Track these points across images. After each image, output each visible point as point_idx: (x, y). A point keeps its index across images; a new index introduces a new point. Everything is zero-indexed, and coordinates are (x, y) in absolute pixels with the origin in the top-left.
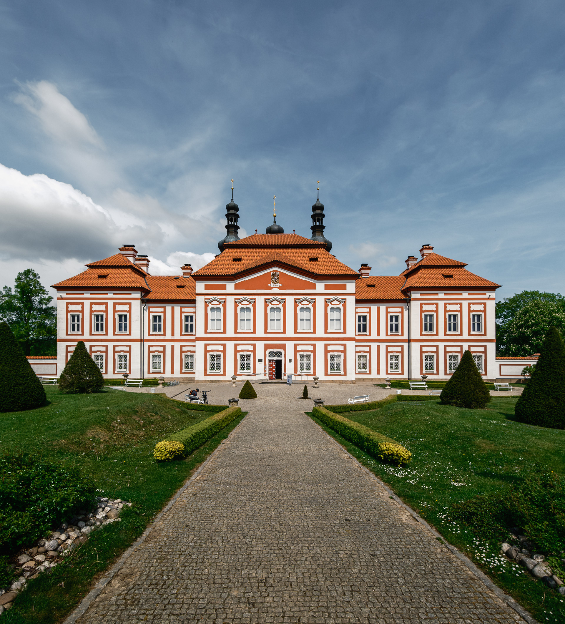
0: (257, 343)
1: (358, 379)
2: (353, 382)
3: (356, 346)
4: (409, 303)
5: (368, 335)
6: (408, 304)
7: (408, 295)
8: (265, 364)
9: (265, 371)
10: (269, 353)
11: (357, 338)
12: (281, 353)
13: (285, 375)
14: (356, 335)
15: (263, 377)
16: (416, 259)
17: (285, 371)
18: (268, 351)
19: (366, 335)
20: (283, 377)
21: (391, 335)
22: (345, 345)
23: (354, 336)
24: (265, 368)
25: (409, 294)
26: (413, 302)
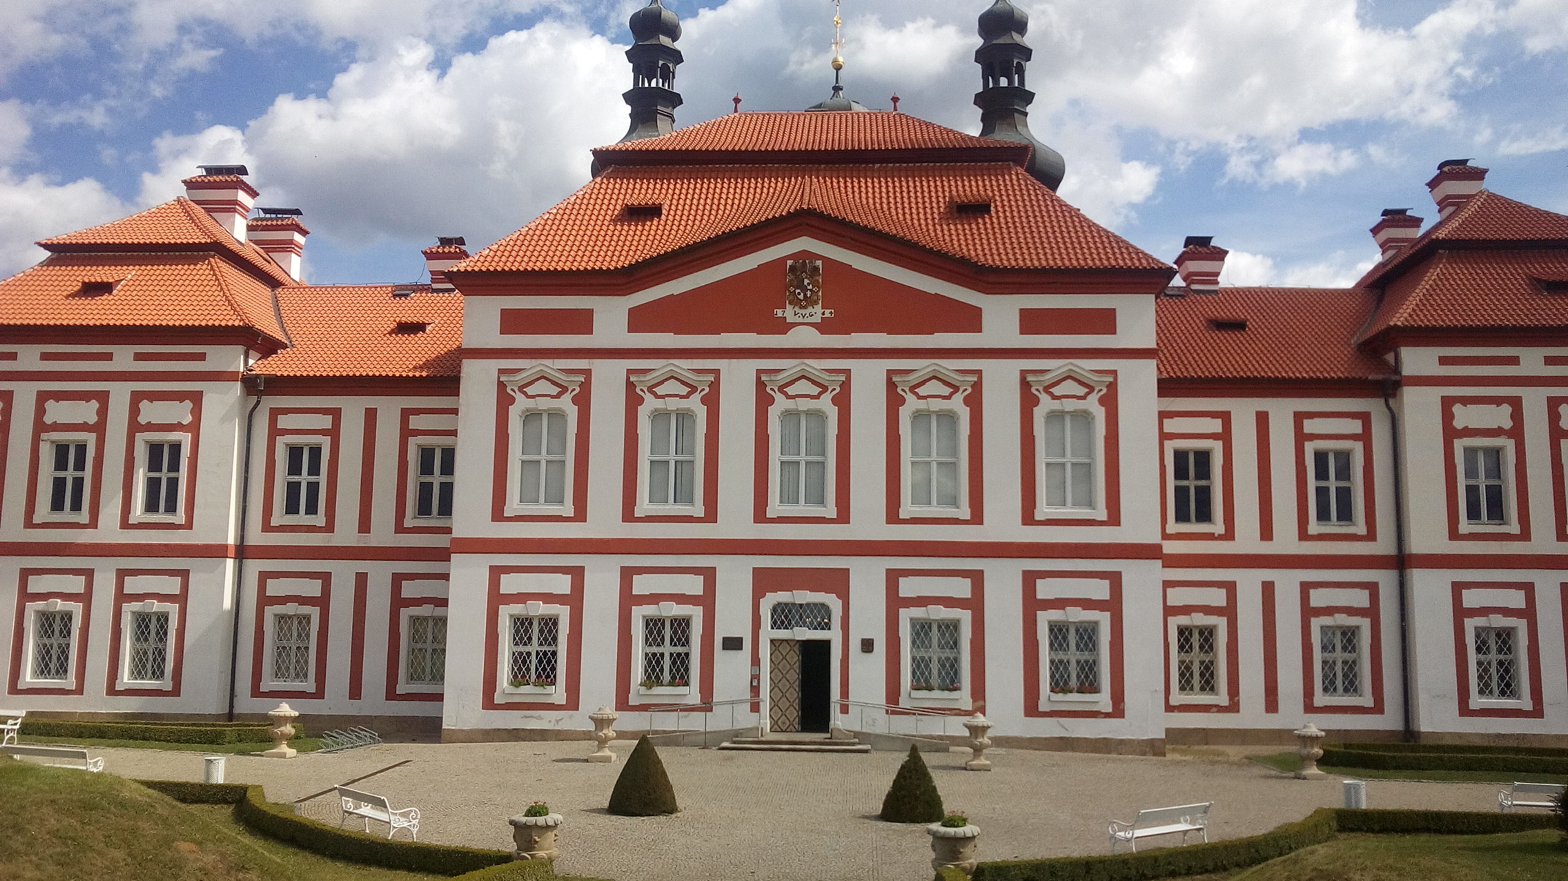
0: (722, 564)
1: (1177, 737)
2: (1153, 748)
3: (1167, 584)
4: (1394, 396)
5: (1220, 538)
6: (1391, 402)
7: (1386, 363)
8: (756, 661)
9: (755, 690)
10: (774, 610)
11: (1171, 548)
12: (824, 610)
13: (845, 710)
14: (1165, 536)
15: (745, 719)
16: (1416, 222)
17: (845, 693)
18: (770, 600)
19: (1210, 537)
20: (838, 720)
21: (1321, 537)
22: (1115, 579)
23: (1154, 538)
24: (756, 677)
25: (1390, 357)
26: (1410, 395)
